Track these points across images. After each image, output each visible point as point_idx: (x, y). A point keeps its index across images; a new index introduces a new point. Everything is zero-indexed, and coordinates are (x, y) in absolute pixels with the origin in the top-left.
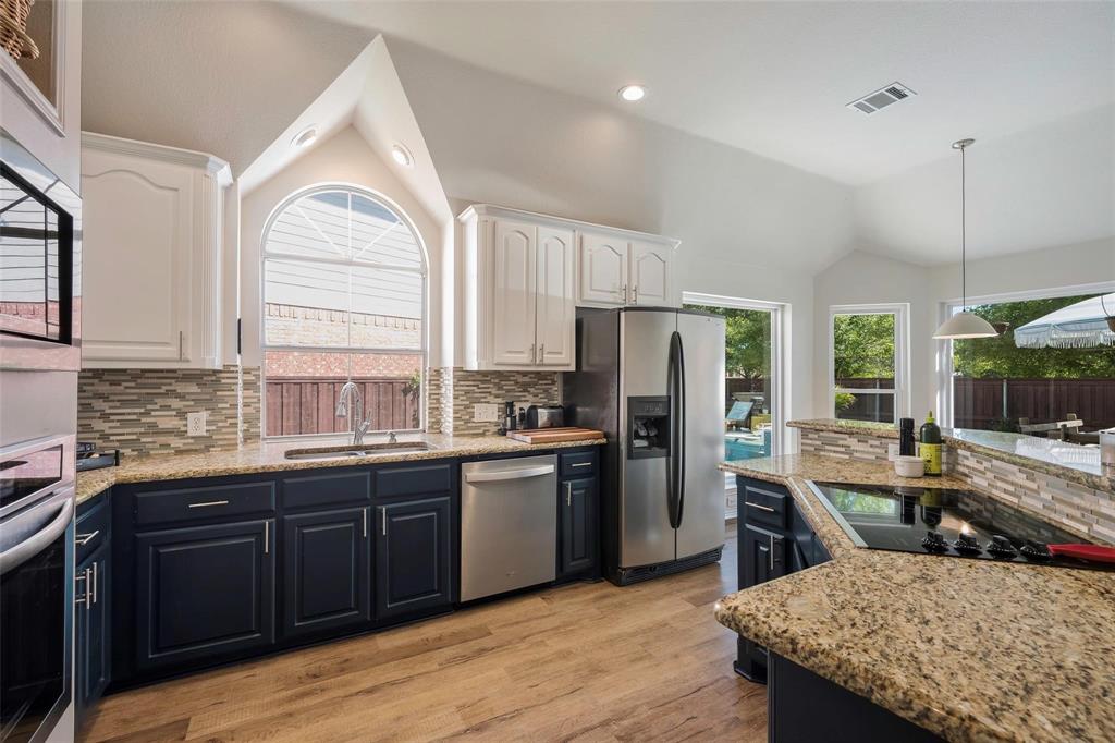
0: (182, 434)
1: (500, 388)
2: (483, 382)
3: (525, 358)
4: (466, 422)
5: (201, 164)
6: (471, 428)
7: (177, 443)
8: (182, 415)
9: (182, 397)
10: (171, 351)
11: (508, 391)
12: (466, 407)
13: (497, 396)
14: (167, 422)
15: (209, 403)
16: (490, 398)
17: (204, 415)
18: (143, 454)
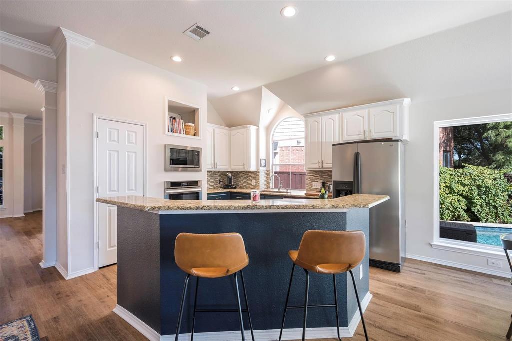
0: (252, 185)
1: (322, 177)
2: (316, 174)
3: (317, 166)
4: (310, 188)
5: (247, 128)
6: (312, 190)
7: (251, 187)
8: (252, 181)
9: (252, 177)
10: (242, 168)
11: (325, 178)
12: (310, 183)
13: (321, 180)
14: (250, 182)
15: (255, 178)
16: (318, 180)
17: (255, 181)
18: (241, 188)
